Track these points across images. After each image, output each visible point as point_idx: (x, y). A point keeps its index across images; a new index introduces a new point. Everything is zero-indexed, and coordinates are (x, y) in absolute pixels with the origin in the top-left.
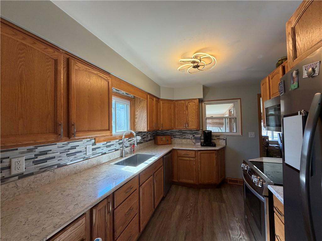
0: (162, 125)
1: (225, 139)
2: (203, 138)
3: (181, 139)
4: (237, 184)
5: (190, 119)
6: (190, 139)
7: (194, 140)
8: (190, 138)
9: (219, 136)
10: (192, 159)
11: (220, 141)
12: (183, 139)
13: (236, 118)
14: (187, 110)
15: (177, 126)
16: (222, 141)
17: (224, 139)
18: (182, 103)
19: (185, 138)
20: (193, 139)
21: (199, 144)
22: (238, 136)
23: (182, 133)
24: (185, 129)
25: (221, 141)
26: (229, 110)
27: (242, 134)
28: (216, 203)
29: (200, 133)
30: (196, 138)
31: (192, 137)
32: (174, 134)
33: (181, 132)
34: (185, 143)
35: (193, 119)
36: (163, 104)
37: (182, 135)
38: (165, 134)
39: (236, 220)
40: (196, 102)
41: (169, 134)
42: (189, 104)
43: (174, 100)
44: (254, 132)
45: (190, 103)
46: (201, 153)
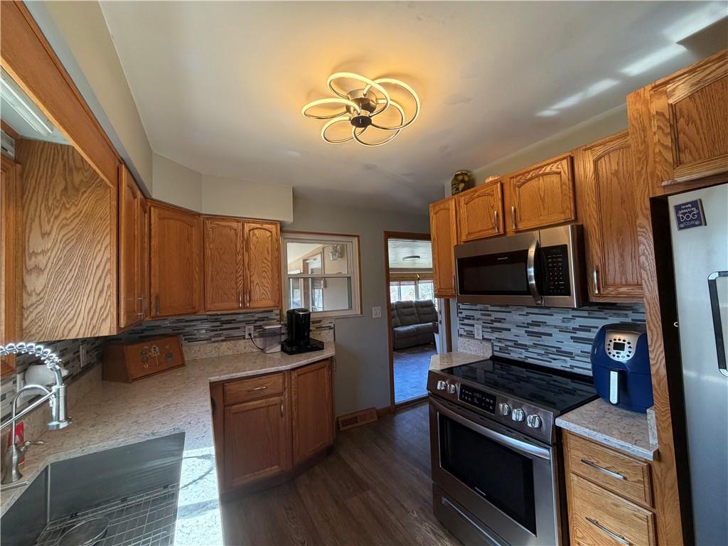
0: (157, 298)
1: (332, 326)
2: (284, 331)
3: (214, 342)
4: (355, 425)
5: (256, 279)
6: (244, 338)
7: (258, 340)
8: (247, 337)
9: (319, 321)
10: (276, 399)
11: (322, 334)
12: (222, 341)
13: (349, 278)
14: (247, 250)
15: (213, 302)
16: (327, 331)
17: (330, 328)
18: (231, 228)
19: (228, 339)
20: (255, 337)
21: (278, 348)
22: (355, 317)
23: (218, 324)
24: (239, 308)
25: (324, 333)
26: (304, 261)
27: (361, 313)
28: (355, 498)
29: (275, 317)
30: (264, 334)
31: (252, 332)
32: (187, 329)
33: (216, 321)
34: (230, 353)
35: (265, 278)
36: (160, 219)
37: (221, 330)
38: (146, 333)
39: (416, 519)
40: (274, 231)
41: (170, 331)
42: (254, 234)
43: (200, 215)
44: (379, 307)
45: (256, 231)
46: (298, 376)
